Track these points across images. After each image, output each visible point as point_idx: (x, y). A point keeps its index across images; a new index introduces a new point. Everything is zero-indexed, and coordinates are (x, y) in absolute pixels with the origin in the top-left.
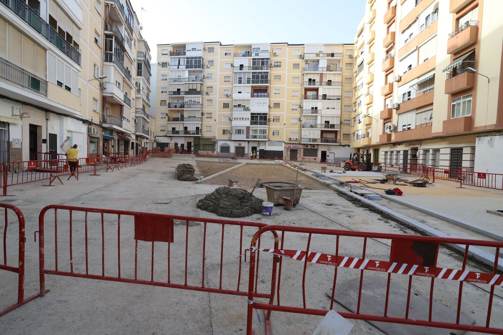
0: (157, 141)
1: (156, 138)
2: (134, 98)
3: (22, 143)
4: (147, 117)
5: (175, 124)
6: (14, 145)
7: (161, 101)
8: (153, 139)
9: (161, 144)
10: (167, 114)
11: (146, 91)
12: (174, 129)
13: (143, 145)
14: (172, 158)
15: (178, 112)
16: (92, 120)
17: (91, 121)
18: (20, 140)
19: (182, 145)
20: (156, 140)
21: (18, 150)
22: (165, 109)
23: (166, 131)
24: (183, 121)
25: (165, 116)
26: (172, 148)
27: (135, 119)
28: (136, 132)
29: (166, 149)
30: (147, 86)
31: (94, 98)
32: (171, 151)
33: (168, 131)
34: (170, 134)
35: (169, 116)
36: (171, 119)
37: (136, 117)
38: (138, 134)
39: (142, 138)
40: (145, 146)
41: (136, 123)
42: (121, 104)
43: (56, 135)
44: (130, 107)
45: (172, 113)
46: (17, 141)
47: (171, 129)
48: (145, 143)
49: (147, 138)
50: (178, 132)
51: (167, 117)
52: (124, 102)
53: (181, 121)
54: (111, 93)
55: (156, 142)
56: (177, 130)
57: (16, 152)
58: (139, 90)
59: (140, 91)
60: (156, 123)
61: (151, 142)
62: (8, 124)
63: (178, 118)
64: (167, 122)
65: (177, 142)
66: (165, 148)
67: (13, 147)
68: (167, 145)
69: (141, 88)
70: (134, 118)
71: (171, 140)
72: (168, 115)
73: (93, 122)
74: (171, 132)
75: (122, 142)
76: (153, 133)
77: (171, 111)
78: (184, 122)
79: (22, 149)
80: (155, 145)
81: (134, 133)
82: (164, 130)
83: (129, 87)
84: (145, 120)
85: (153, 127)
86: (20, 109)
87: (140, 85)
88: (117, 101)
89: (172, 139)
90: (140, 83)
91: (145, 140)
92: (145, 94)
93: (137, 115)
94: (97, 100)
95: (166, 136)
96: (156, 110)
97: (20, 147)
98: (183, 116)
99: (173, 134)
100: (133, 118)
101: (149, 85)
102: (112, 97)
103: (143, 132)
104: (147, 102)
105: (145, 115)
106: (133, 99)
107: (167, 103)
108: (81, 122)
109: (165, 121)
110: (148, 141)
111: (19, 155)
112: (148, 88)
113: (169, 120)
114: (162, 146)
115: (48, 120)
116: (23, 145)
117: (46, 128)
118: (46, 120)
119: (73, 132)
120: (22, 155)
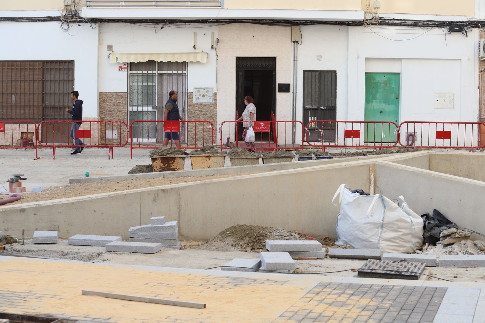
3: (215, 94)
6: (198, 98)
18: (212, 89)
21: (205, 108)
43: (335, 72)
46: (206, 90)
57: (200, 111)
62: (184, 65)
67: (195, 101)
79: (215, 105)
86: (213, 34)
97: (211, 101)
111: (209, 115)
115: (297, 42)
116: (219, 97)
117: (294, 60)
118: (293, 43)
119: (403, 61)
120: (216, 117)
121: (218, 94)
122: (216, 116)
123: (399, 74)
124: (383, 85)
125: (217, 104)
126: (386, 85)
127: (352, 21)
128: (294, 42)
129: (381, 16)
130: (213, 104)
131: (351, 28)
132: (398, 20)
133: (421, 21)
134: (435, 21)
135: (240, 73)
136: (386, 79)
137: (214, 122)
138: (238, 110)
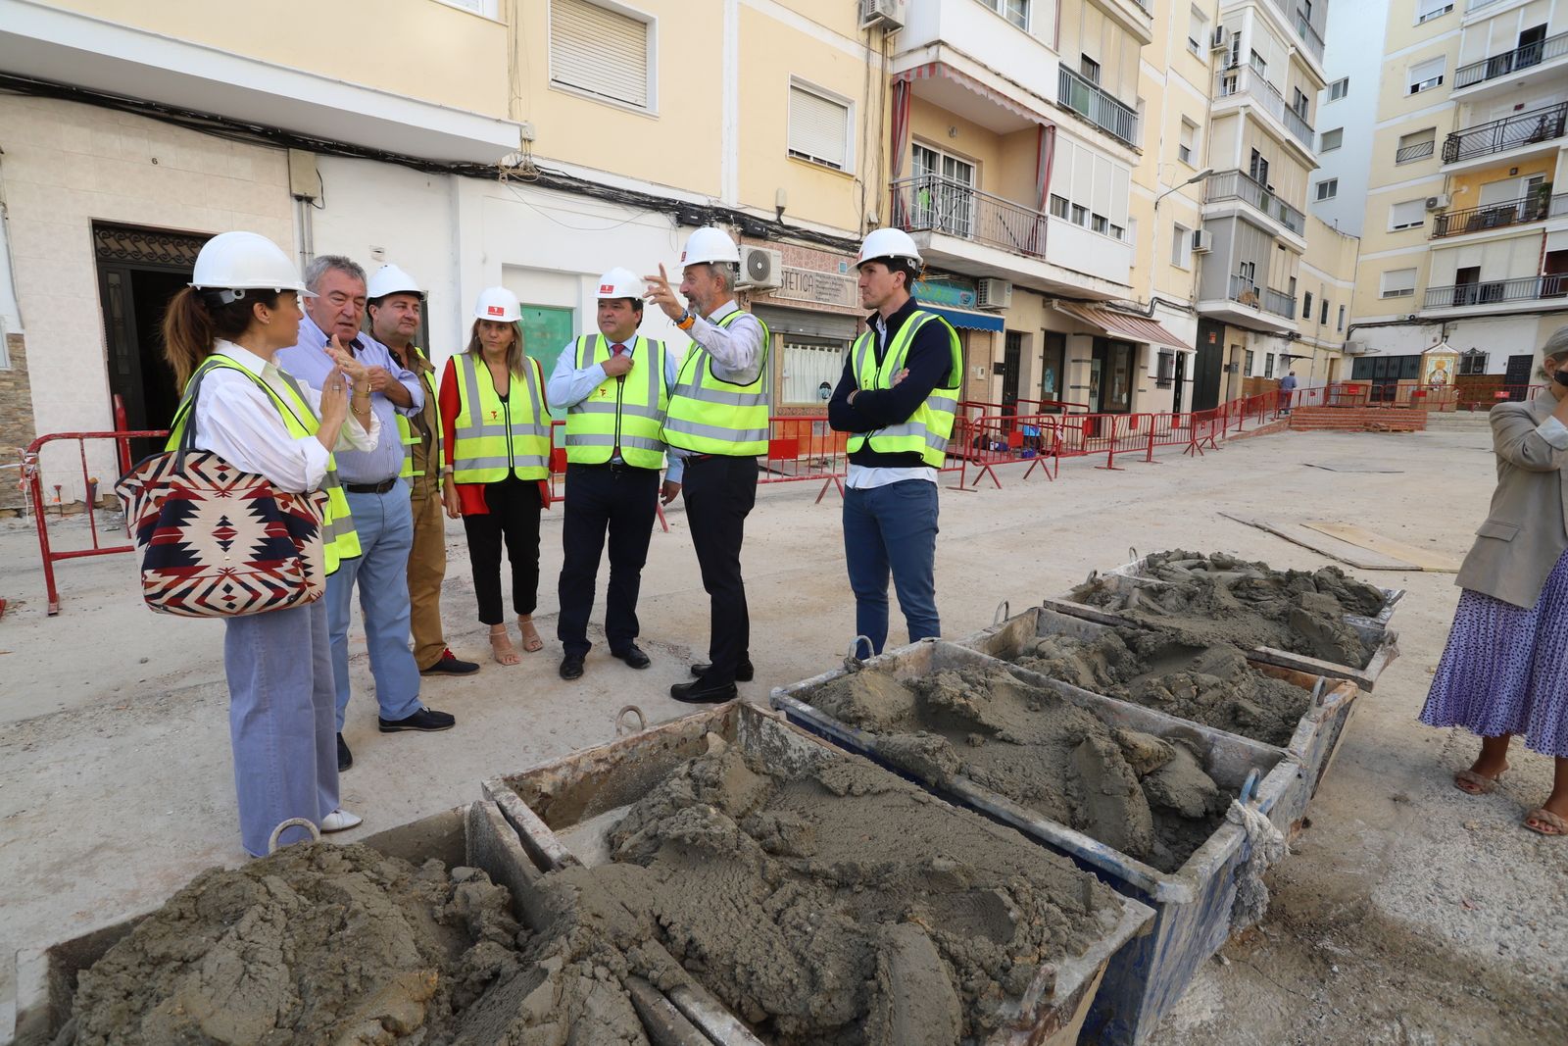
0: (1360, 349)
1: (1357, 334)
2: (1200, 119)
3: (16, 340)
4: (1283, 220)
5: (1479, 250)
7: (1404, 138)
8: (1337, 340)
9: (1380, 362)
10: (1431, 204)
11: (1282, 77)
12: (1466, 276)
13: (1258, 369)
14: (1417, 433)
15: (1514, 171)
16: (780, 210)
17: (772, 217)
19: (1520, 365)
20: (1353, 345)
22: (1427, 177)
23: (1419, 293)
24: (1543, 217)
25: (1418, 213)
26: (1438, 378)
27: (1198, 233)
28: (1202, 296)
29: (1405, 389)
30: (1292, 51)
31: (793, 79)
32: (1424, 394)
33: (1428, 291)
34: (1442, 306)
35: (1443, 209)
36: (1452, 223)
37: (1207, 221)
38: (1210, 307)
39: (1251, 336)
40: (1276, 375)
41: (1200, 254)
42: (1038, 120)
44: (1131, 148)
45: (1465, 189)
47: (1451, 280)
48: (1277, 359)
49: (1293, 337)
50: (1494, 292)
51: (1430, 221)
52: (1063, 109)
53: (1528, 218)
54: (928, 46)
55: (1353, 354)
56: (1486, 277)
58: (1231, 73)
59: (1234, 79)
60: (1361, 258)
61: (1321, 354)
63: (1512, 210)
64: (1426, 248)
65: (1480, 349)
66: (1400, 381)
68: (1411, 365)
69: (1245, 57)
70: (1192, 225)
71: (1445, 337)
72: (1442, 202)
73: (786, 221)
74: (1450, 297)
75: (1080, 352)
76: (1342, 310)
77: (1462, 177)
78: (1549, 225)
79: (20, 376)
80: (1345, 371)
81: (1186, 304)
82: (1404, 292)
83: (1114, 30)
84: (1270, 235)
85: (1339, 284)
87: (1236, 46)
88: (980, 91)
89: (1453, 335)
90: (1238, 34)
91: (1276, 346)
92: (1278, 93)
93: (1212, 209)
94: (850, 102)
95: (1413, 321)
96: (1372, 192)
98: (1549, 187)
99: (1457, 303)
100: (1179, 230)
101: (1312, 49)
102: (932, 66)
103: (1253, 297)
104: (1286, 134)
105: (1264, 207)
106: (1188, 124)
107: (1441, 138)
108: (663, 221)
109: (1418, 242)
110: (1292, 348)
112: (1298, 61)
113: (1441, 231)
114: (1380, 374)
115: (309, 200)
116: (32, 351)
117: (303, 252)
118: (295, 203)
119: (584, 280)
120: (30, 416)
121: (26, 338)
122: (30, 412)
123: (570, 310)
124: (537, 334)
125: (26, 374)
126: (544, 334)
127: (469, 163)
128: (299, 198)
129: (536, 161)
130: (9, 373)
131: (463, 183)
132: (575, 179)
133: (623, 191)
134: (651, 197)
135: (114, 279)
136: (544, 322)
137: (24, 432)
138: (119, 393)
